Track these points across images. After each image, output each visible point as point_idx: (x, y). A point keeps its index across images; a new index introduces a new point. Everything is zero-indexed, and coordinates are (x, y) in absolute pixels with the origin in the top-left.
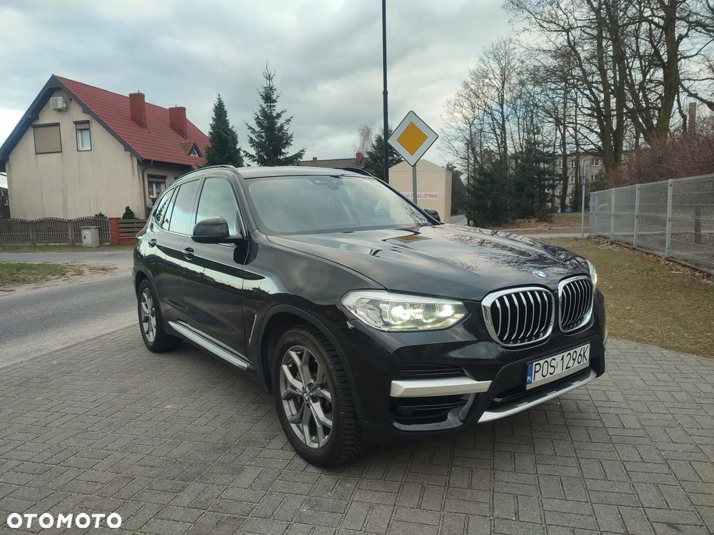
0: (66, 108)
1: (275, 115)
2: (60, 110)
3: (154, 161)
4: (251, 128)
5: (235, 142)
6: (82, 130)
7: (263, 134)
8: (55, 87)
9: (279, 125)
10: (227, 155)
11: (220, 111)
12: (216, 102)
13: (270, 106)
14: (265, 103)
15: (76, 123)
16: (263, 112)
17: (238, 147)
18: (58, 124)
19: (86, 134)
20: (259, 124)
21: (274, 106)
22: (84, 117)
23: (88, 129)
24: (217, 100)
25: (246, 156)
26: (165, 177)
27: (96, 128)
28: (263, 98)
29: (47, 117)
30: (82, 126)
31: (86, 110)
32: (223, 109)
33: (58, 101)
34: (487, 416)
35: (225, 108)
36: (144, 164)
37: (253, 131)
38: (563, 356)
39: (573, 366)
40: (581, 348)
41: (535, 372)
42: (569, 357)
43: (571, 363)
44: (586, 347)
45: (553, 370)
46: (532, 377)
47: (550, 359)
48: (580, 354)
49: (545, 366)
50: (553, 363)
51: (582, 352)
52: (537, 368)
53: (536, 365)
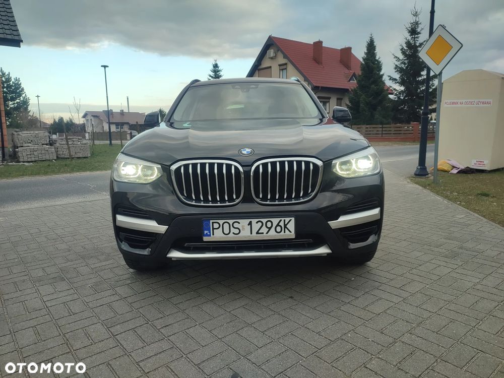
0: (275, 56)
1: (418, 44)
2: (272, 58)
3: (322, 87)
4: (397, 57)
5: (380, 69)
6: (283, 70)
7: (406, 61)
8: (271, 43)
10: (372, 79)
11: (371, 47)
12: (368, 39)
13: (415, 38)
14: (410, 35)
15: (280, 65)
16: (408, 44)
17: (381, 73)
18: (270, 67)
19: (285, 71)
20: (404, 53)
21: (418, 37)
22: (284, 61)
23: (286, 69)
24: (369, 39)
25: (390, 79)
26: (329, 98)
27: (290, 67)
28: (409, 32)
29: (266, 63)
30: (283, 67)
31: (285, 57)
32: (373, 44)
33: (271, 52)
35: (375, 44)
36: (316, 89)
37: (398, 59)
38: (251, 222)
39: (267, 233)
40: (278, 220)
41: (213, 229)
42: (260, 224)
43: (264, 230)
44: (287, 220)
45: (237, 231)
46: (210, 232)
47: (231, 222)
48: (278, 225)
49: (226, 226)
50: (236, 225)
51: (282, 224)
52: (216, 226)
53: (213, 223)
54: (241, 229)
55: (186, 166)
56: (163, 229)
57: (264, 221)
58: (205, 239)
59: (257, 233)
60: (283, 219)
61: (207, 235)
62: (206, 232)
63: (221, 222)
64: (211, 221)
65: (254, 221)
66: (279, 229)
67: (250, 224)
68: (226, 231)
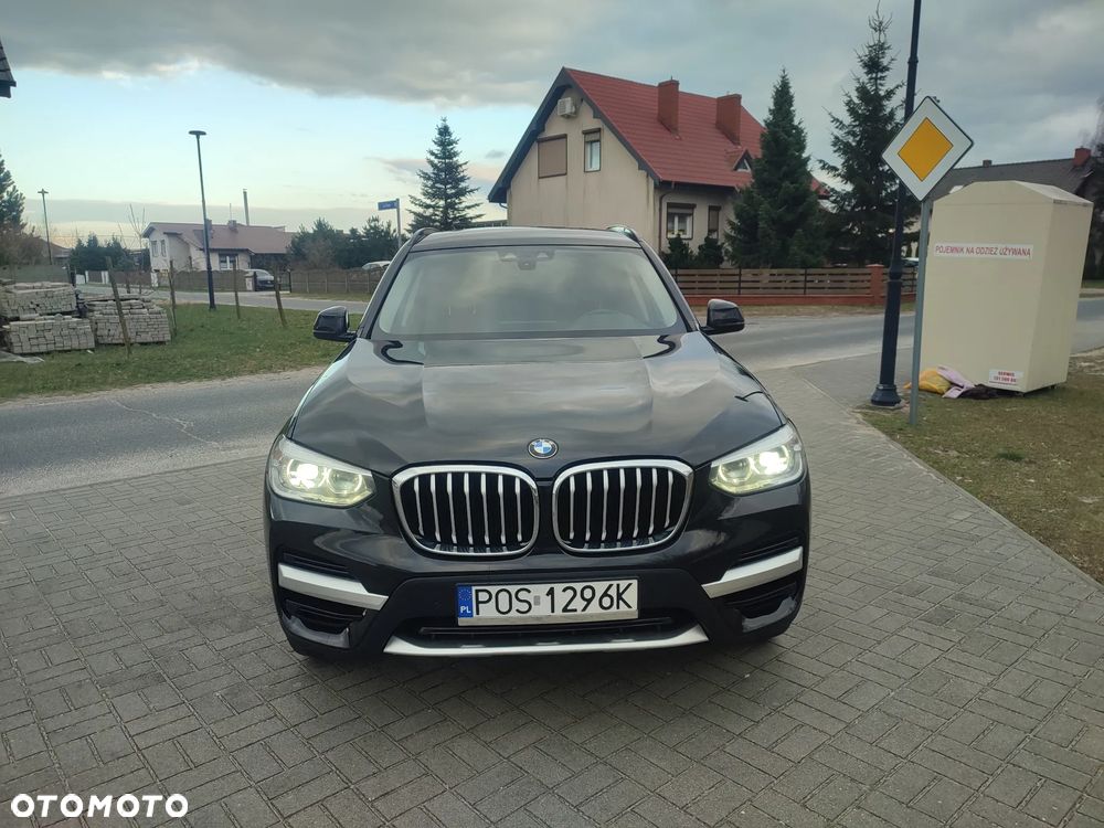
0: (576, 113)
1: (882, 93)
2: (568, 117)
3: (677, 184)
4: (838, 120)
5: (802, 148)
6: (592, 142)
7: (857, 129)
8: (567, 85)
9: (888, 110)
10: (785, 168)
11: (783, 98)
12: (777, 81)
13: (876, 79)
14: (867, 73)
15: (586, 133)
16: (862, 91)
17: (804, 155)
18: (565, 136)
19: (596, 146)
20: (852, 111)
21: (882, 78)
22: (594, 124)
23: (598, 141)
24: (780, 80)
25: (823, 168)
26: (693, 207)
27: (608, 138)
28: (865, 65)
29: (554, 128)
30: (592, 136)
31: (597, 114)
32: (788, 92)
33: (567, 104)
34: (400, 647)
35: (792, 90)
36: (663, 187)
37: (840, 125)
38: (552, 589)
39: (584, 609)
40: (607, 583)
41: (478, 602)
42: (570, 593)
43: (578, 604)
44: (623, 584)
45: (525, 607)
46: (471, 609)
47: (513, 589)
48: (605, 594)
49: (503, 597)
50: (522, 595)
51: (613, 592)
52: (483, 597)
53: (477, 591)
54: (532, 603)
55: (424, 479)
56: (377, 601)
57: (579, 586)
58: (462, 621)
59: (565, 610)
60: (615, 583)
61: (465, 614)
62: (462, 609)
63: (493, 589)
64: (474, 588)
65: (559, 587)
66: (606, 602)
67: (551, 592)
68: (504, 606)
